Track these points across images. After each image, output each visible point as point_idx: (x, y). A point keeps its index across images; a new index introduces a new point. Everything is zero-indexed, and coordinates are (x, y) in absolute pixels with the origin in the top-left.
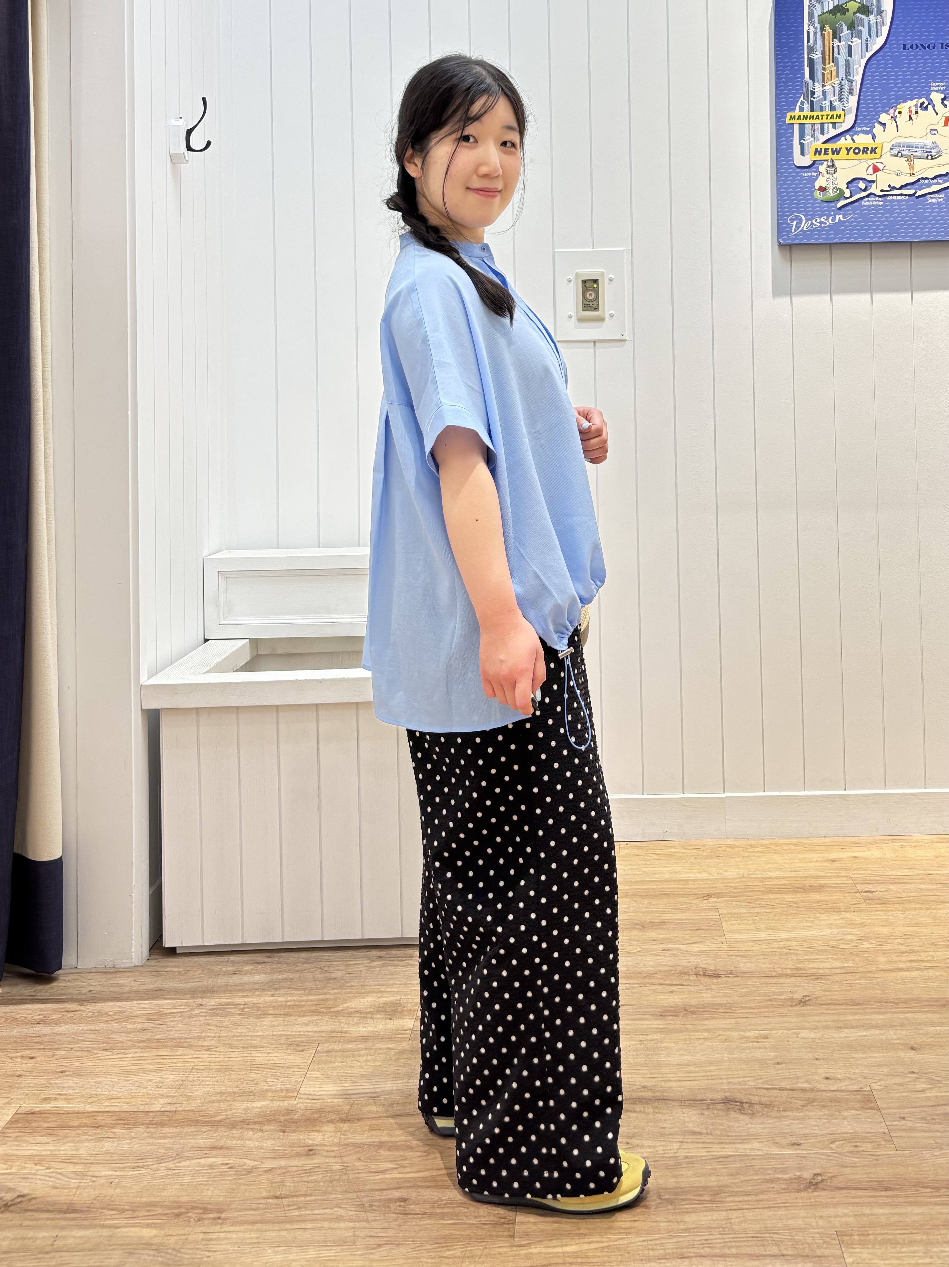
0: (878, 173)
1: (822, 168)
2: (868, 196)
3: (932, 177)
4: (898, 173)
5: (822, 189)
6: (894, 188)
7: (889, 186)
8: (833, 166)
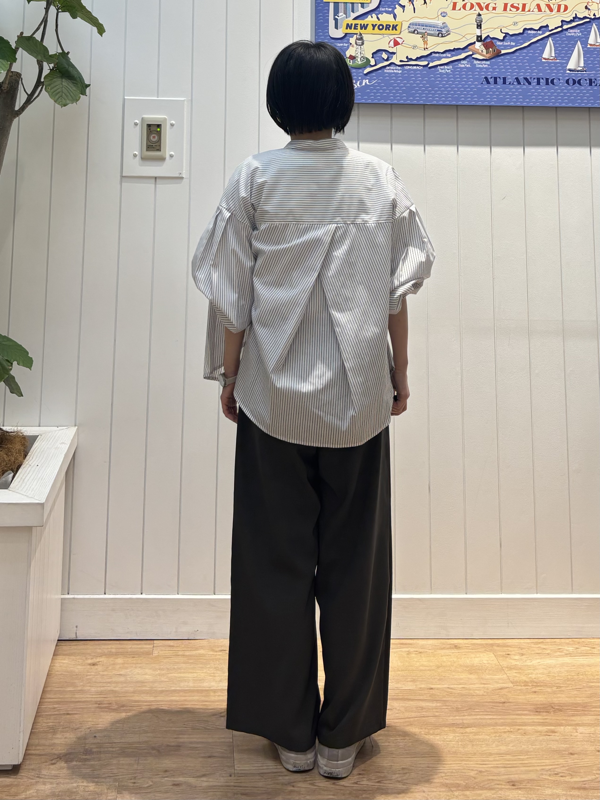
0: (397, 46)
1: (352, 40)
2: (389, 65)
3: (442, 51)
4: (414, 47)
5: (352, 58)
6: (411, 60)
7: (407, 57)
8: (361, 39)
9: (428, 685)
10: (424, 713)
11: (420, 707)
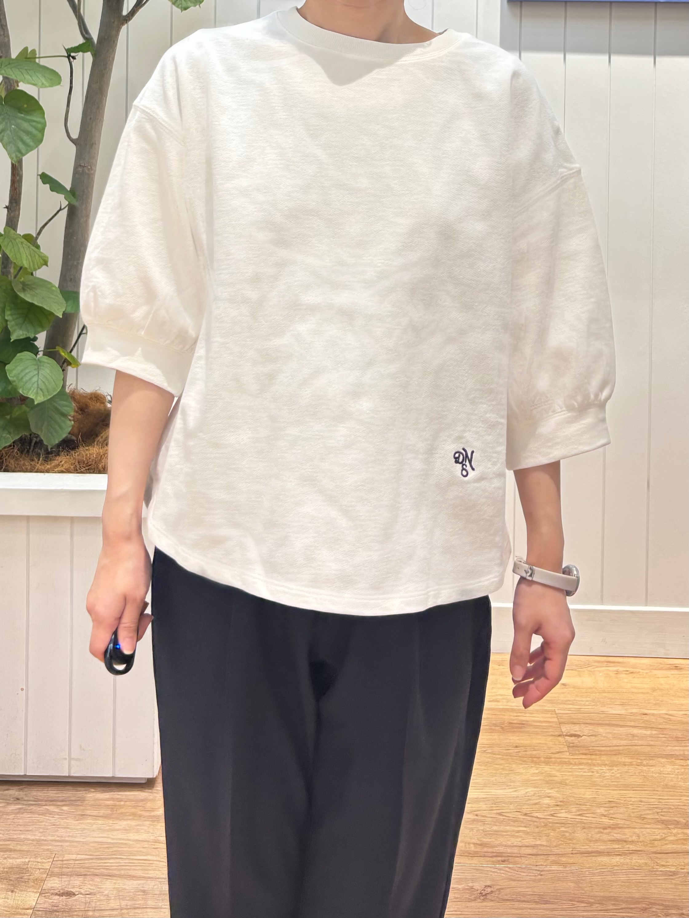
9: (642, 710)
10: (636, 741)
11: (631, 734)
